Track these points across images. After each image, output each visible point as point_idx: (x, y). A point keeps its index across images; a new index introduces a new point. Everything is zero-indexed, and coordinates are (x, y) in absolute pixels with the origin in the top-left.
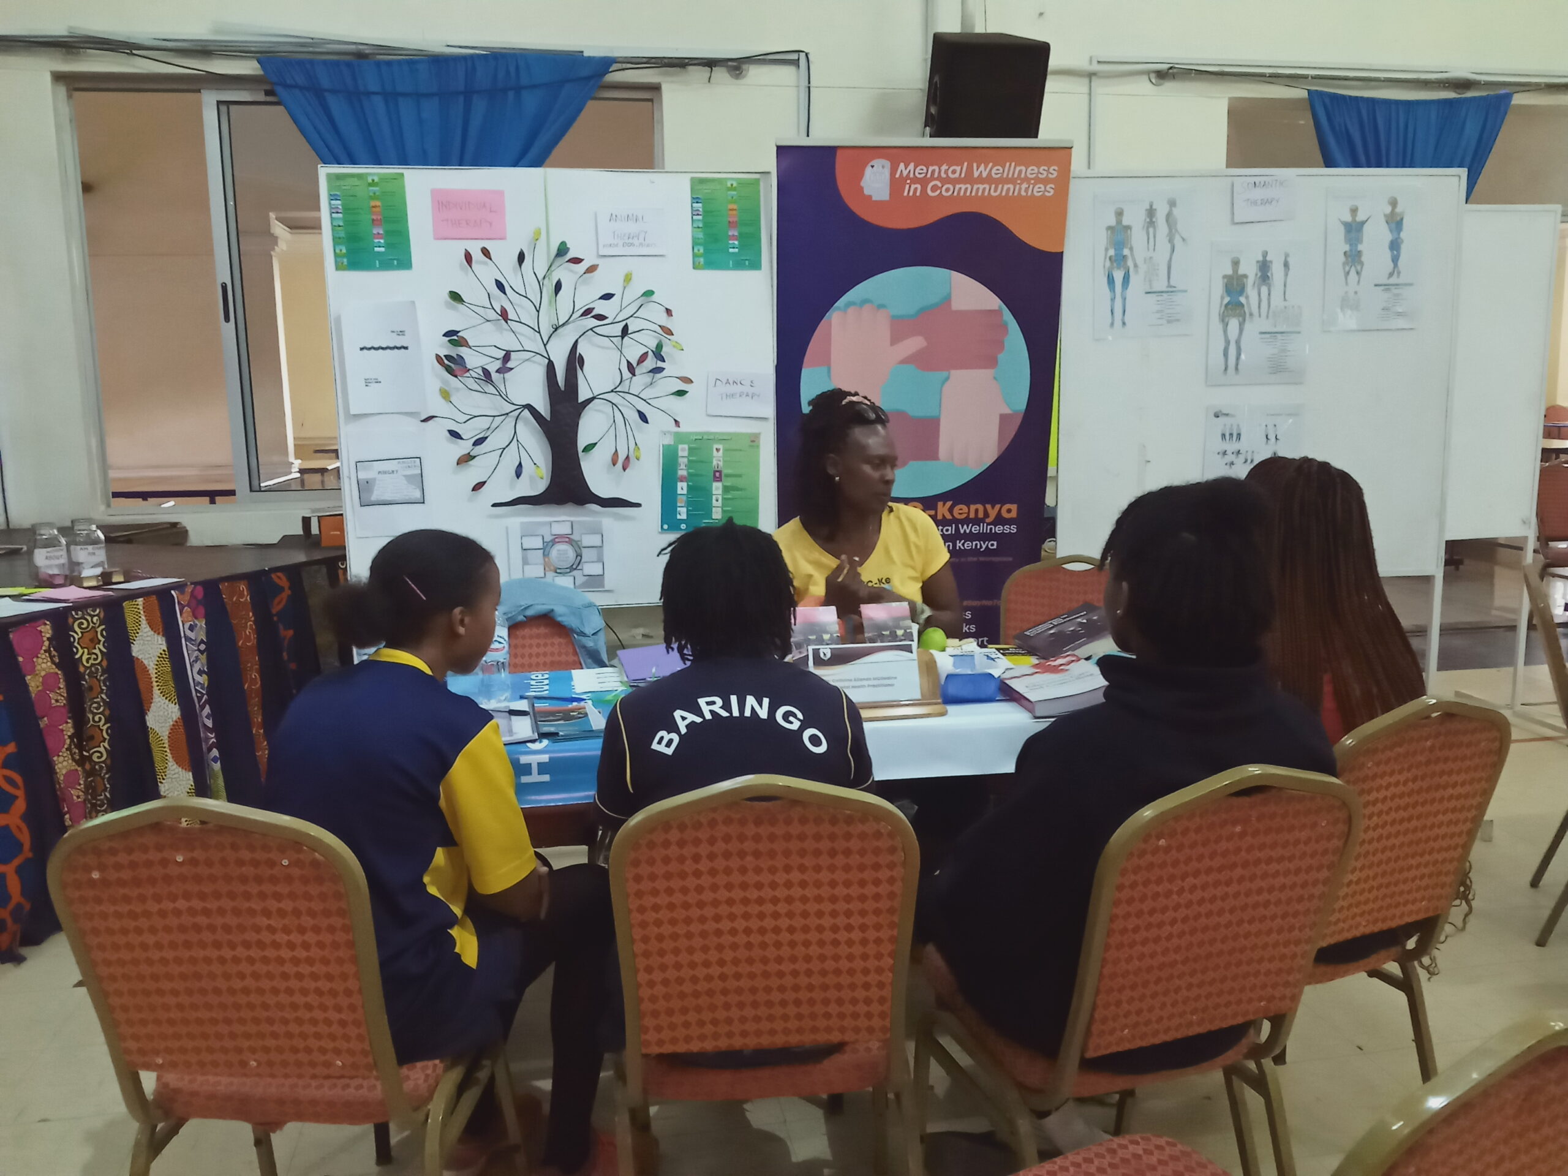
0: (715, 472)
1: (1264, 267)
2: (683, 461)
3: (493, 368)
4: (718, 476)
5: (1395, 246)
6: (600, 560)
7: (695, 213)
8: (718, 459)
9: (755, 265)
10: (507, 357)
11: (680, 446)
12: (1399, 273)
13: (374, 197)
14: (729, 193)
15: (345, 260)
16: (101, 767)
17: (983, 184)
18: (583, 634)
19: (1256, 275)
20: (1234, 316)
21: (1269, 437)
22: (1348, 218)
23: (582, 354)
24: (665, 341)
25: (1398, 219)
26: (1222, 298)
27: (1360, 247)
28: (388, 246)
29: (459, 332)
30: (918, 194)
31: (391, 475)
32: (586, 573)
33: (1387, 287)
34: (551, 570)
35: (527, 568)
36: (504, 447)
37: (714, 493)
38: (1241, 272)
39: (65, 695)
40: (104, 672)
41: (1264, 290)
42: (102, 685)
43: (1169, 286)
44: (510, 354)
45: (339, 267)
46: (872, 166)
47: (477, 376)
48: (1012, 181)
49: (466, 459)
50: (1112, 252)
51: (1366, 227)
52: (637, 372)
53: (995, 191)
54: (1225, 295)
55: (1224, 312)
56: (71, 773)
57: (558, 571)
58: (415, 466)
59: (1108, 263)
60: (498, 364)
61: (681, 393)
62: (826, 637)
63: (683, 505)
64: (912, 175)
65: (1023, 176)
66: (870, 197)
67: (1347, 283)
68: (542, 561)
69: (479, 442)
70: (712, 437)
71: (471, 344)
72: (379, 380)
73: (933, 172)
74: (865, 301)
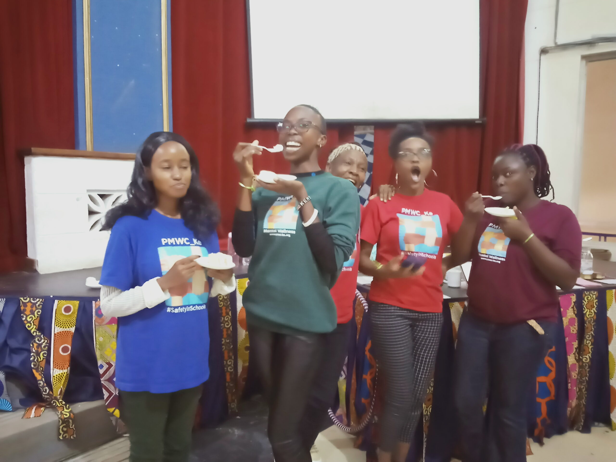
16: (586, 365)
39: (577, 329)
40: (594, 321)
42: (592, 327)
56: (574, 365)
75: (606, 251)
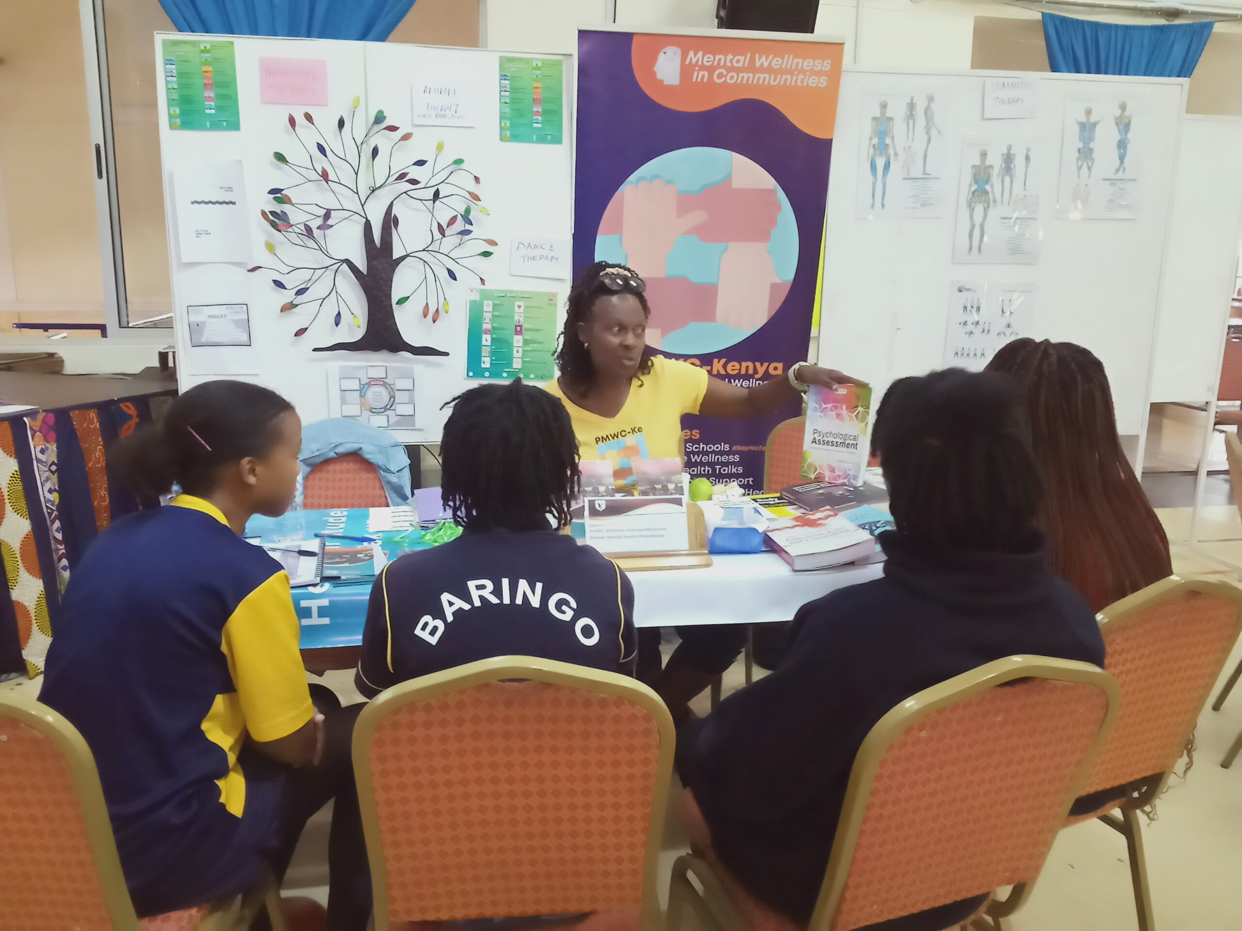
0: (516, 326)
1: (1008, 159)
2: (488, 316)
3: (314, 224)
4: (519, 330)
5: (1122, 145)
6: (412, 402)
7: (502, 89)
8: (519, 316)
9: (557, 140)
10: (327, 216)
11: (485, 302)
12: (1124, 169)
13: (206, 63)
14: (534, 72)
15: (178, 120)
17: (764, 74)
18: (389, 471)
19: (1001, 166)
20: (980, 202)
21: (1004, 311)
22: (1083, 119)
23: (396, 214)
24: (472, 206)
25: (1127, 121)
26: (971, 186)
27: (1092, 145)
28: (219, 108)
29: (283, 190)
30: (705, 80)
31: (220, 319)
32: (398, 413)
33: (1112, 181)
34: (366, 409)
35: (344, 407)
36: (324, 297)
37: (515, 344)
38: (987, 163)
41: (1007, 180)
43: (925, 173)
44: (330, 213)
45: (172, 127)
46: (665, 53)
47: (300, 231)
48: (790, 72)
49: (289, 307)
50: (875, 141)
51: (1098, 127)
52: (447, 234)
53: (775, 80)
54: (973, 183)
55: (971, 199)
57: (373, 410)
58: (242, 312)
59: (872, 151)
60: (319, 221)
61: (486, 254)
62: (602, 489)
63: (487, 355)
64: (700, 63)
65: (799, 68)
66: (662, 81)
67: (1079, 177)
68: (359, 403)
69: (301, 292)
70: (515, 295)
71: (294, 202)
72: (209, 232)
73: (720, 60)
74: (656, 177)
75: (51, 355)
